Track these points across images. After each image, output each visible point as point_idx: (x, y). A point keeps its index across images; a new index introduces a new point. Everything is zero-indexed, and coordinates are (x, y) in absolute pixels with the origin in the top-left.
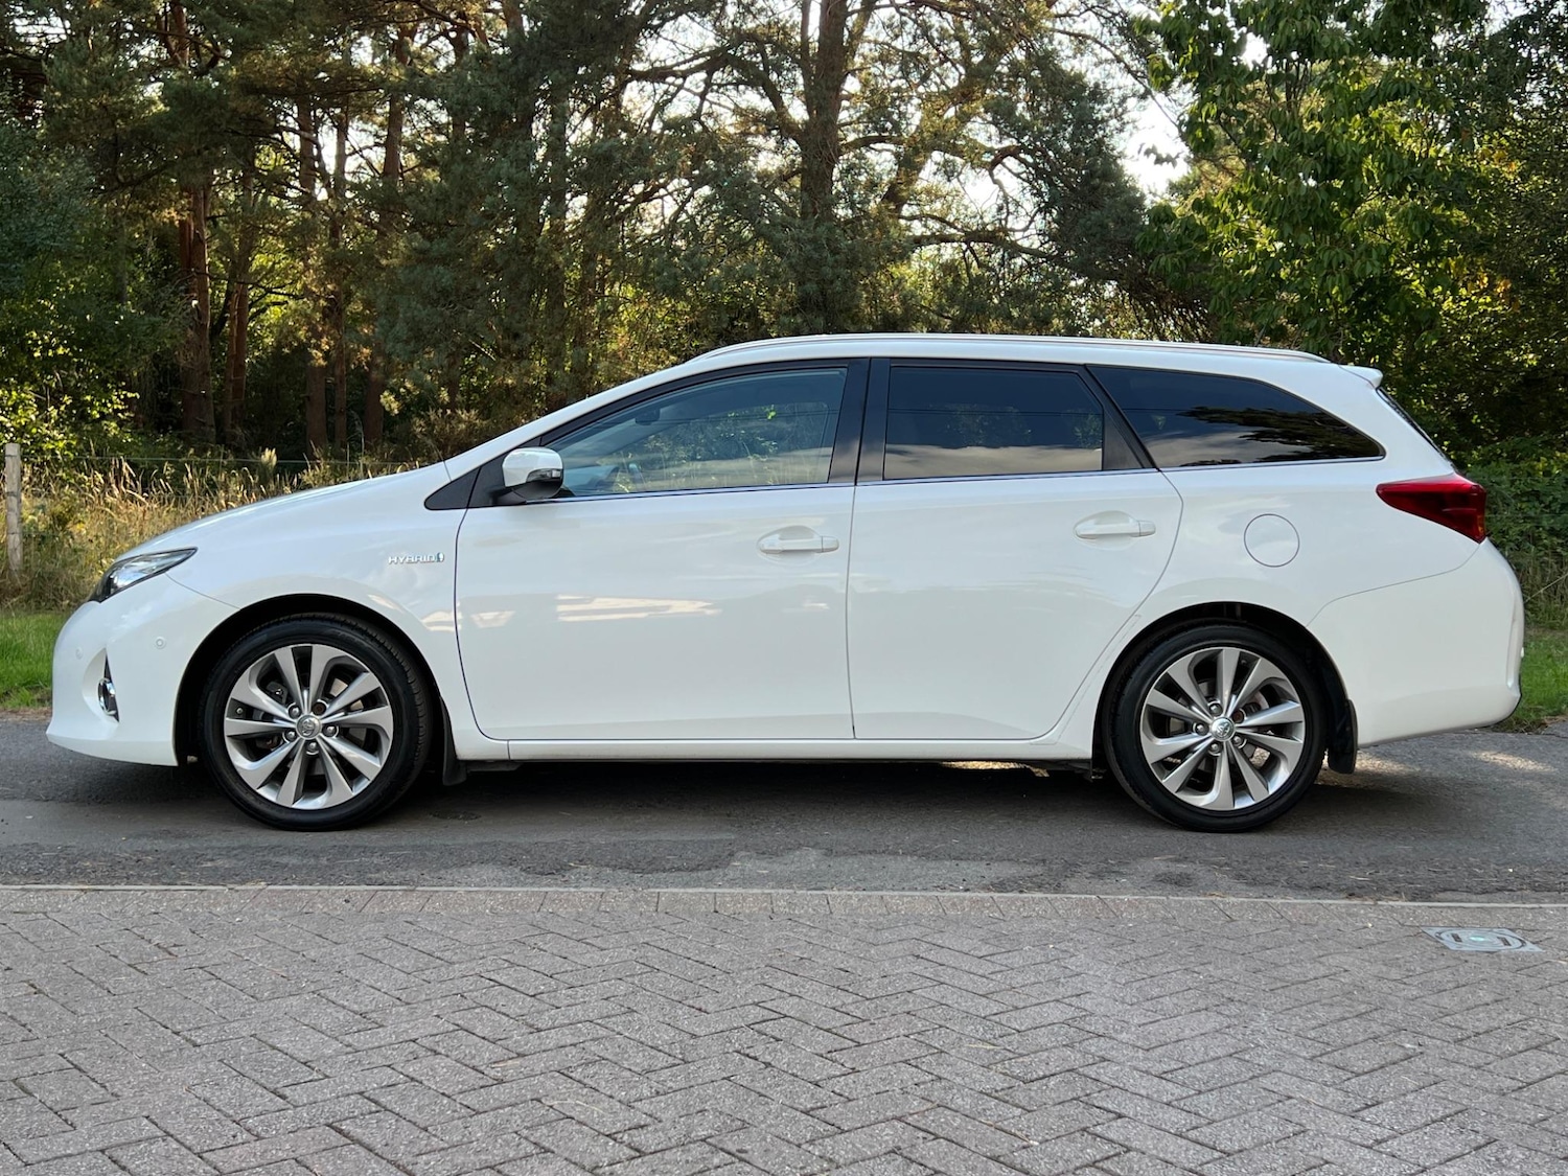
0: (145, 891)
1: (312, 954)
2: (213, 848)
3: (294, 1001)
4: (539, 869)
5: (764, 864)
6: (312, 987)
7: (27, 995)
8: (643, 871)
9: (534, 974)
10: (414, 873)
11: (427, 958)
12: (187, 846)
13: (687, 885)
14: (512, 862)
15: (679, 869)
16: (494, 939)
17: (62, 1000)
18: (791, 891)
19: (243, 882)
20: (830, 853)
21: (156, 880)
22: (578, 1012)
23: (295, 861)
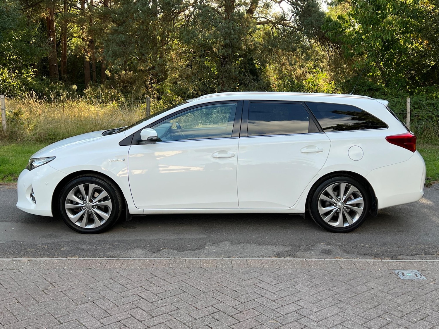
0: (46, 260)
1: (92, 286)
2: (63, 242)
3: (87, 305)
4: (153, 251)
5: (214, 247)
6: (92, 300)
7: (15, 303)
8: (181, 251)
9: (151, 294)
10: (118, 252)
11: (123, 288)
12: (56, 241)
13: (193, 256)
14: (145, 247)
15: (191, 250)
16: (141, 279)
17: (25, 305)
18: (221, 258)
19: (72, 257)
20: (232, 243)
21: (48, 256)
22: (164, 309)
23: (86, 247)
